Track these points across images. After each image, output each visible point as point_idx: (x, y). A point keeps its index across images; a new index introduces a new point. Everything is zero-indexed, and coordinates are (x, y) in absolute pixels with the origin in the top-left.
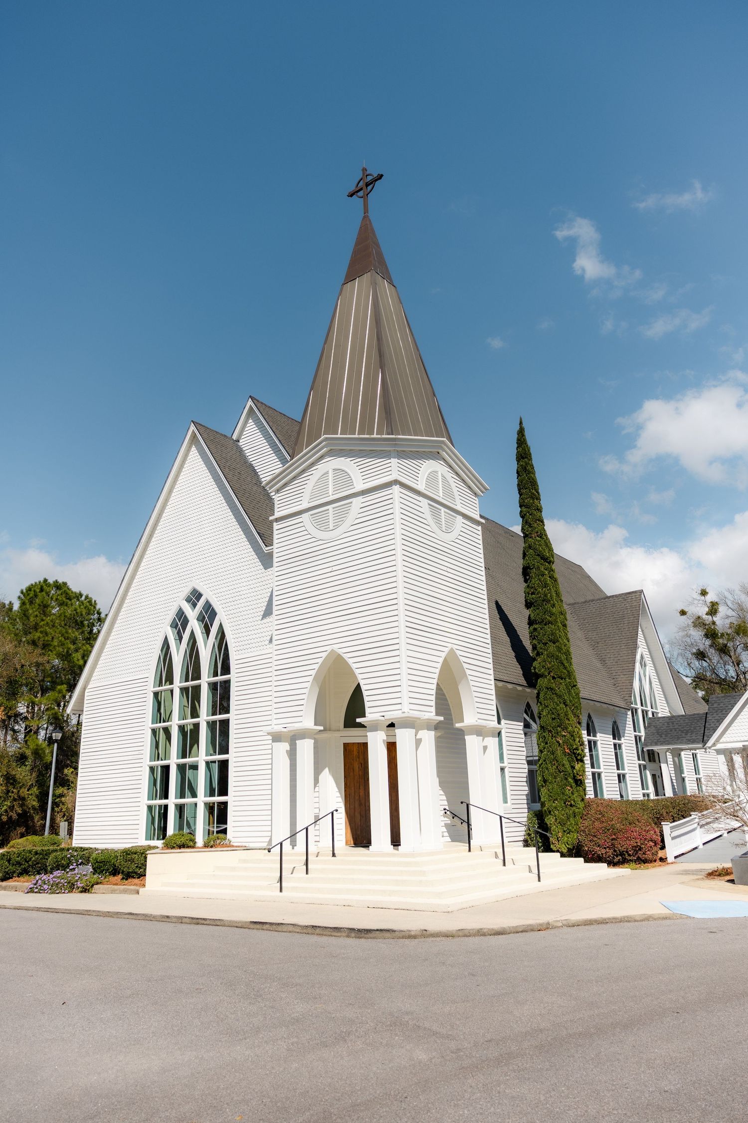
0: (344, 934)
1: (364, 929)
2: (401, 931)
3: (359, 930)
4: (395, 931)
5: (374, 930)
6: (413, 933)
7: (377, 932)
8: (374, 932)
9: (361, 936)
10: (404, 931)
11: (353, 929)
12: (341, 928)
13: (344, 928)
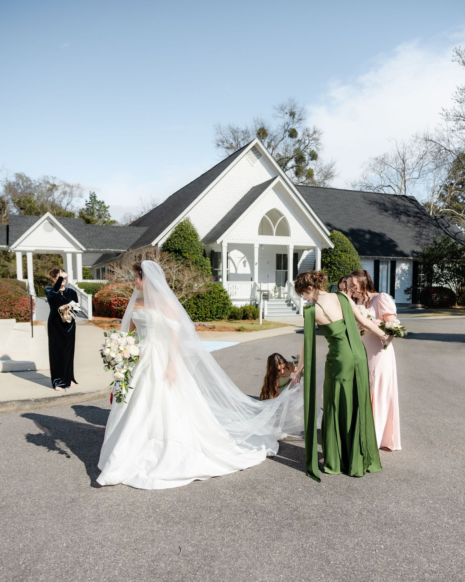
0: (12, 408)
1: (45, 398)
2: (90, 393)
3: (37, 401)
4: (84, 394)
5: (59, 397)
6: (102, 393)
7: (63, 398)
8: (58, 399)
9: (40, 406)
10: (94, 393)
11: (28, 401)
12: (7, 402)
13: (11, 401)
